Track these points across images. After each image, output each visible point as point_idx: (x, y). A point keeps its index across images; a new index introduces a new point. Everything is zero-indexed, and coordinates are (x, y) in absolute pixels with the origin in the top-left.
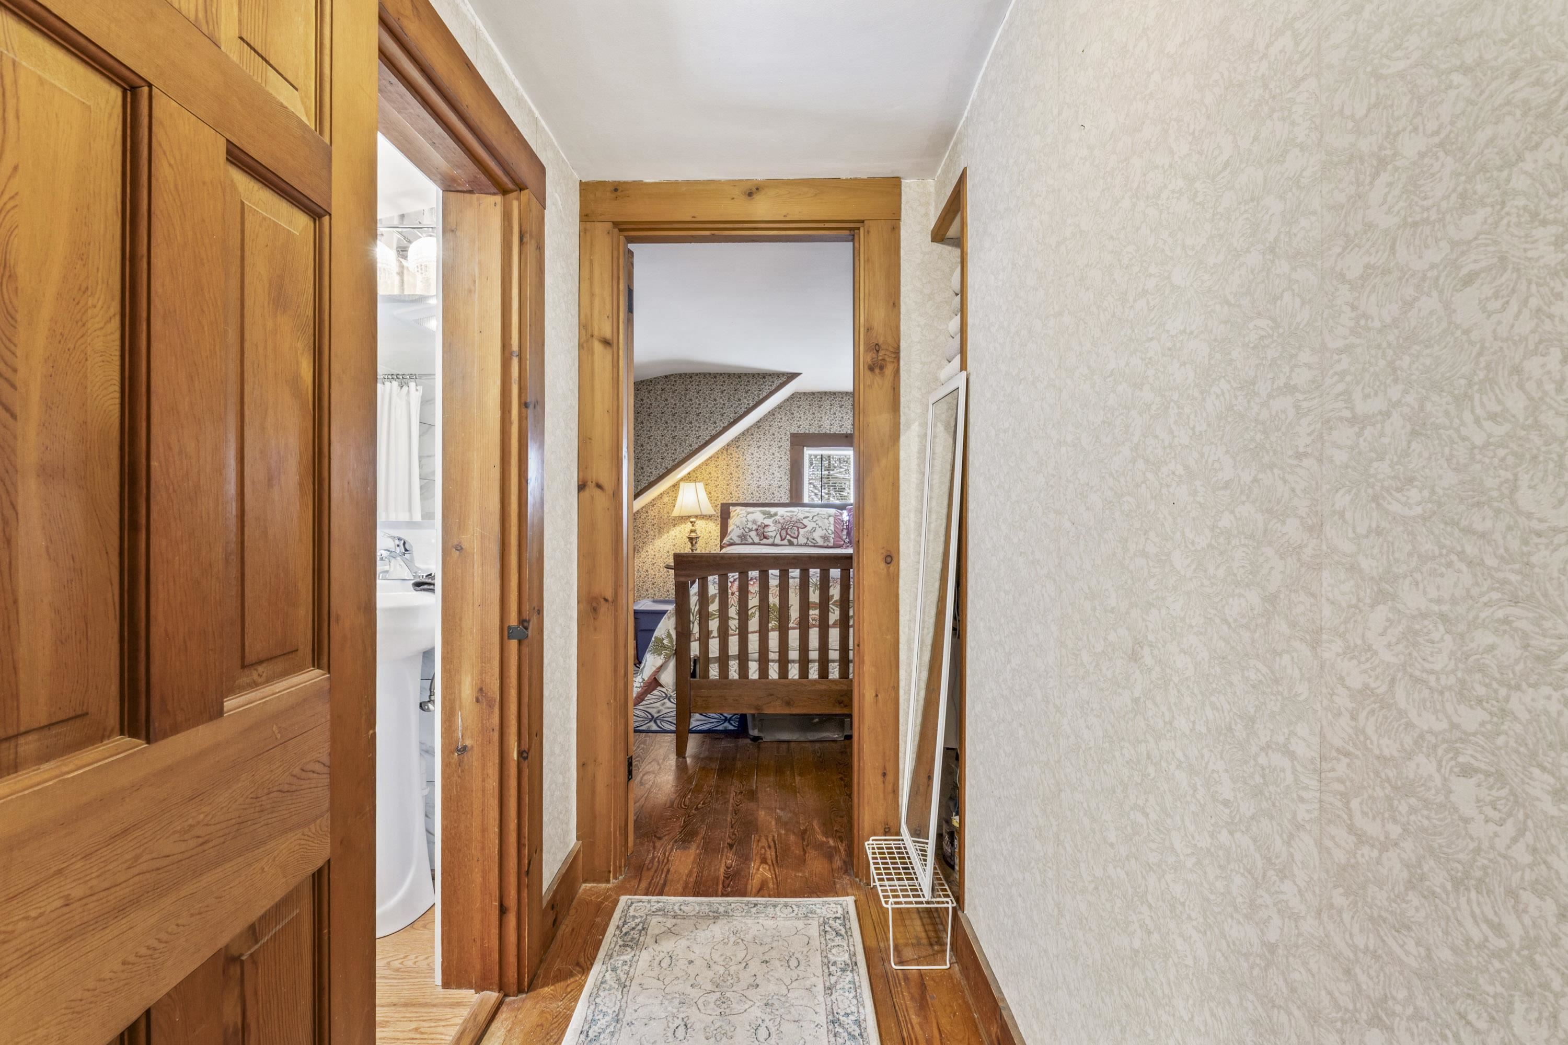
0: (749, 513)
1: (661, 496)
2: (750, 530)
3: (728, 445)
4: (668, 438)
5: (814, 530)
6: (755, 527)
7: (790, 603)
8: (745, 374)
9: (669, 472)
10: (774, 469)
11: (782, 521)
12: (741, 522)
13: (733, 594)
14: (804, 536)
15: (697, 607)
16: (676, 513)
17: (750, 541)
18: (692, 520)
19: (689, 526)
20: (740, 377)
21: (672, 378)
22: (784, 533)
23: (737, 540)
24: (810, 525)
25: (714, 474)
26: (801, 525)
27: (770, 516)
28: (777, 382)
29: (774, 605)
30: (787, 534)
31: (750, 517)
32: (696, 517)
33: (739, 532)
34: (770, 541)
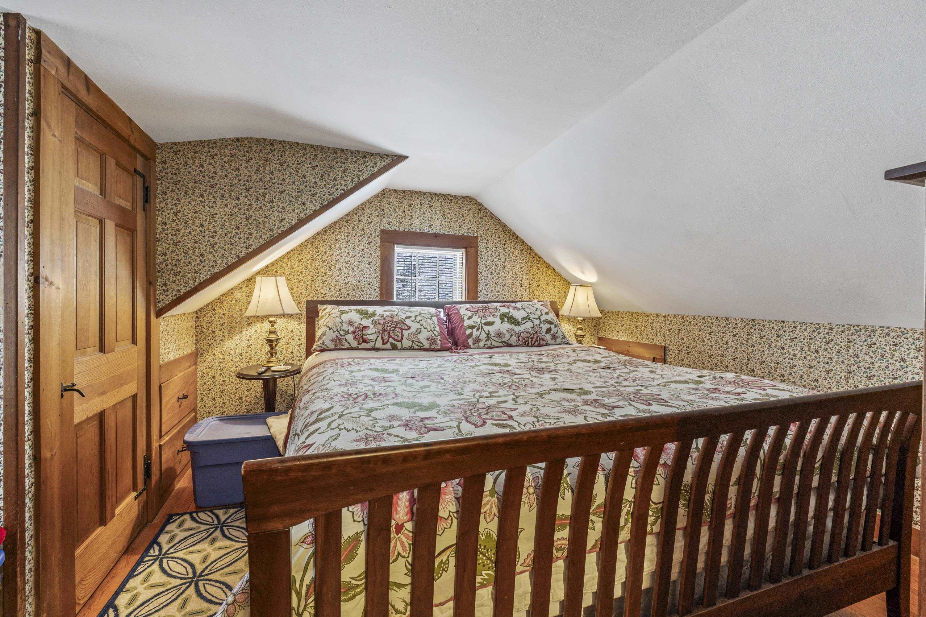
0: (342, 313)
1: (232, 291)
2: (347, 333)
3: (313, 237)
4: (239, 219)
5: (419, 331)
6: (351, 329)
7: (521, 526)
8: (343, 150)
9: (241, 261)
10: (364, 265)
11: (382, 322)
12: (335, 323)
13: (399, 528)
14: (408, 338)
15: (311, 574)
16: (251, 311)
17: (346, 345)
18: (271, 319)
19: (266, 326)
20: (336, 152)
21: (246, 142)
22: (386, 335)
23: (331, 345)
24: (415, 327)
25: (296, 268)
26: (404, 327)
27: (369, 316)
28: (381, 164)
29: (488, 536)
30: (390, 336)
31: (345, 317)
32: (276, 316)
33: (331, 335)
34: (371, 345)
